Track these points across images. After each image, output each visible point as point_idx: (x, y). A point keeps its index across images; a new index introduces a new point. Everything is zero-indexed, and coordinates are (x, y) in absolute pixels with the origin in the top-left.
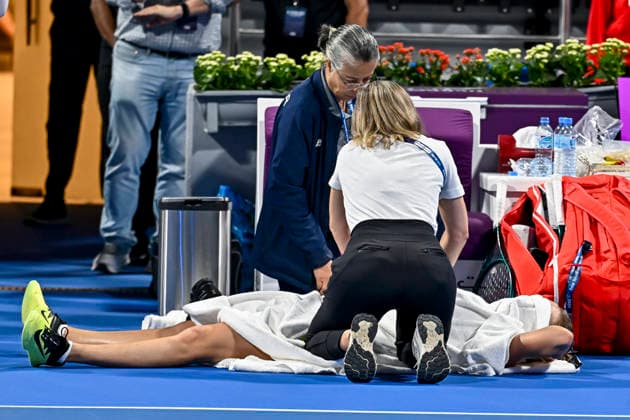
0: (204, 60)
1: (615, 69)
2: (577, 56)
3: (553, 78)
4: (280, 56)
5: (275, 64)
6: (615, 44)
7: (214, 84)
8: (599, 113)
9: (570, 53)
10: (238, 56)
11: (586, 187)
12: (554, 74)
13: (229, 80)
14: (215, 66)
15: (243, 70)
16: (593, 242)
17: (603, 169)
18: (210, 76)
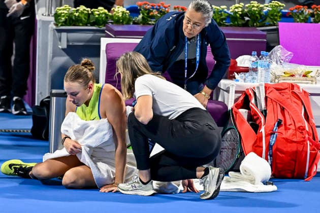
0: (60, 10)
1: (276, 17)
2: (256, 11)
3: (244, 22)
4: (100, 8)
5: (98, 13)
6: (277, 4)
7: (65, 23)
8: (281, 49)
9: (253, 9)
10: (78, 8)
11: (278, 89)
12: (244, 19)
13: (73, 20)
14: (66, 14)
15: (80, 15)
16: (282, 119)
17: (283, 79)
18: (63, 19)
